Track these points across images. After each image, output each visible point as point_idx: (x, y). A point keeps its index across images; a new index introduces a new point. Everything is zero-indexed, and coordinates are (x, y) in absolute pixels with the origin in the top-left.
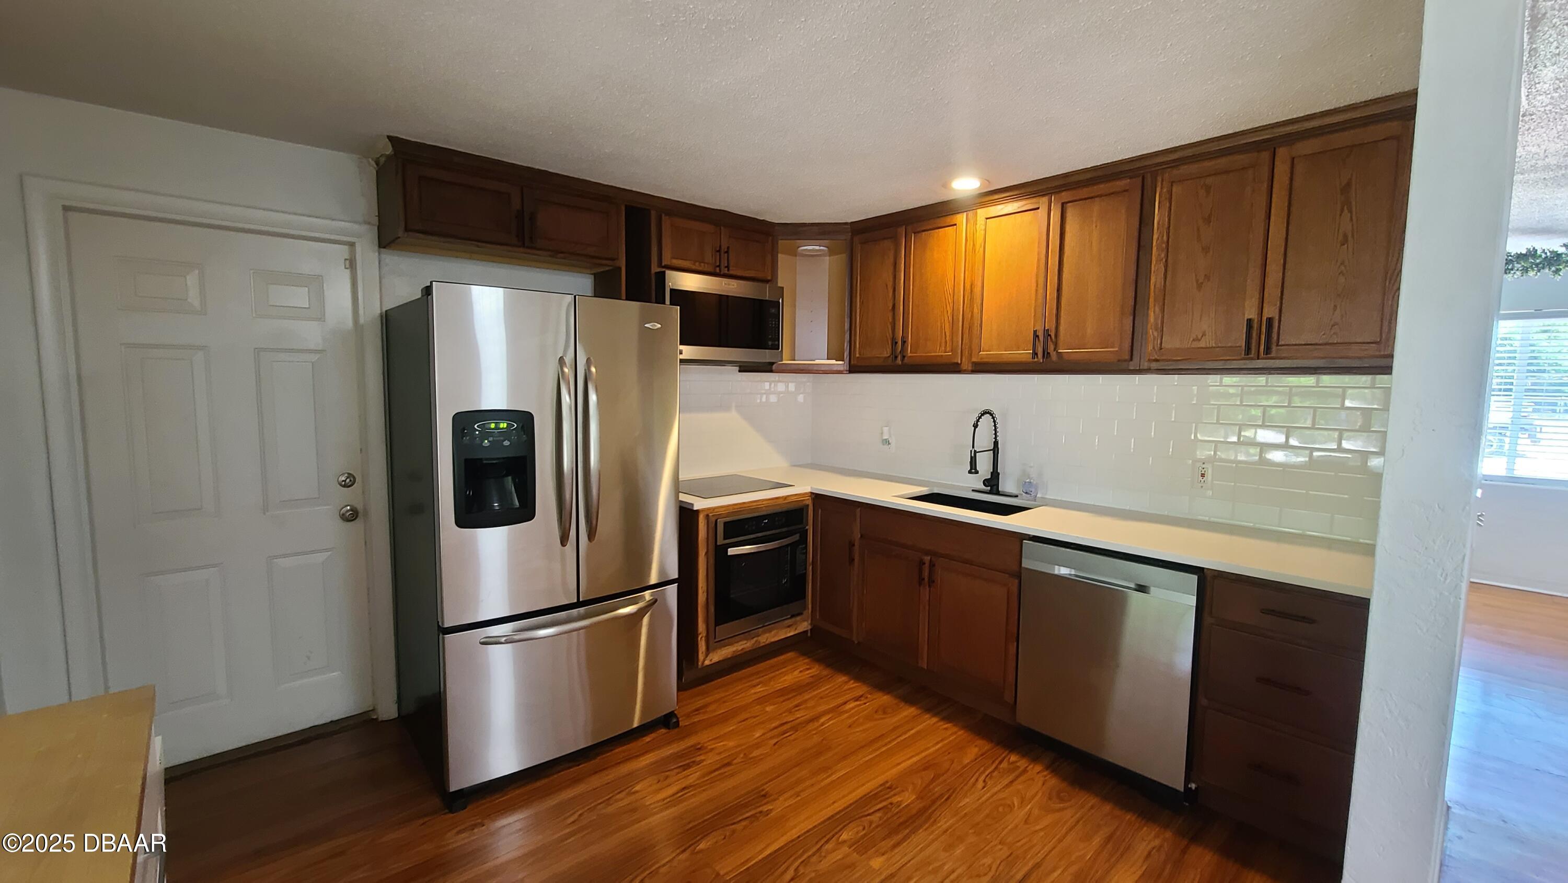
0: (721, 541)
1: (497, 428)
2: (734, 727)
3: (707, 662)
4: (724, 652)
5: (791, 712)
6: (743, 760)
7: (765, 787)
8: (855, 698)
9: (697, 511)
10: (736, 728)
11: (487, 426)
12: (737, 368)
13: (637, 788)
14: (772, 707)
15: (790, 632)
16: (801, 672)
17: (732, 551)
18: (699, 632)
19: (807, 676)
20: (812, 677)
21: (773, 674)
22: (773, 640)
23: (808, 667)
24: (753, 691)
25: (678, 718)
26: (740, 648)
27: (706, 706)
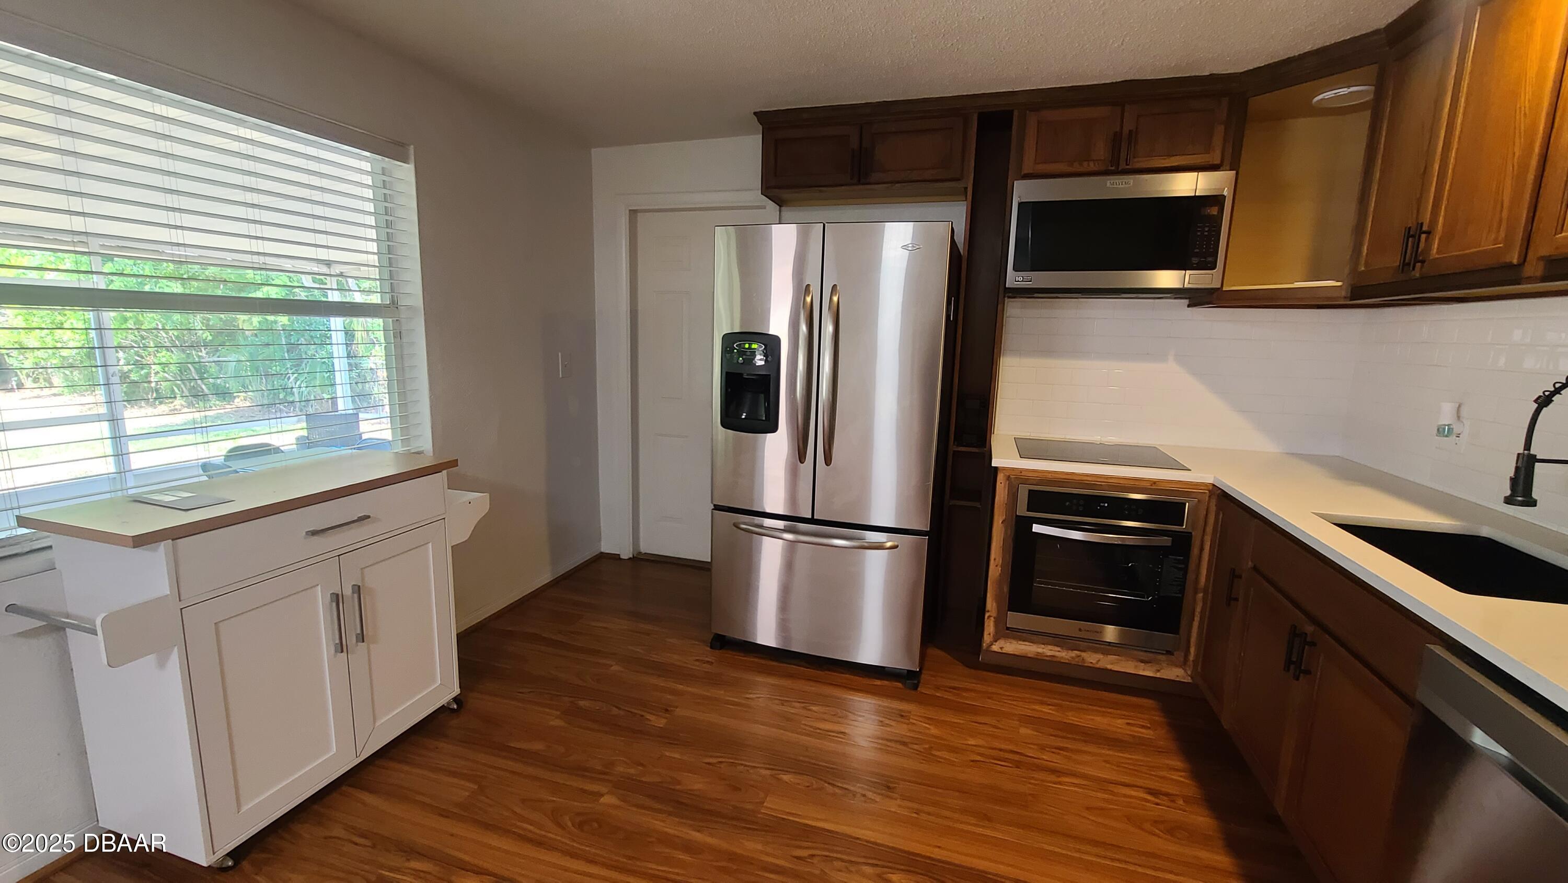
0: (1022, 510)
1: (750, 348)
2: (962, 722)
3: (995, 648)
4: (1023, 647)
5: (1042, 749)
6: (922, 750)
7: (901, 782)
8: (1150, 789)
9: (996, 468)
10: (963, 724)
11: (742, 346)
12: (1186, 302)
13: (814, 708)
14: (1029, 732)
15: (1144, 670)
16: (1128, 724)
17: (1037, 528)
18: (987, 609)
19: (1128, 732)
20: (1134, 737)
21: (1085, 706)
22: (1109, 667)
23: (1149, 725)
24: (1037, 707)
25: (919, 682)
26: (1049, 653)
27: (967, 690)
